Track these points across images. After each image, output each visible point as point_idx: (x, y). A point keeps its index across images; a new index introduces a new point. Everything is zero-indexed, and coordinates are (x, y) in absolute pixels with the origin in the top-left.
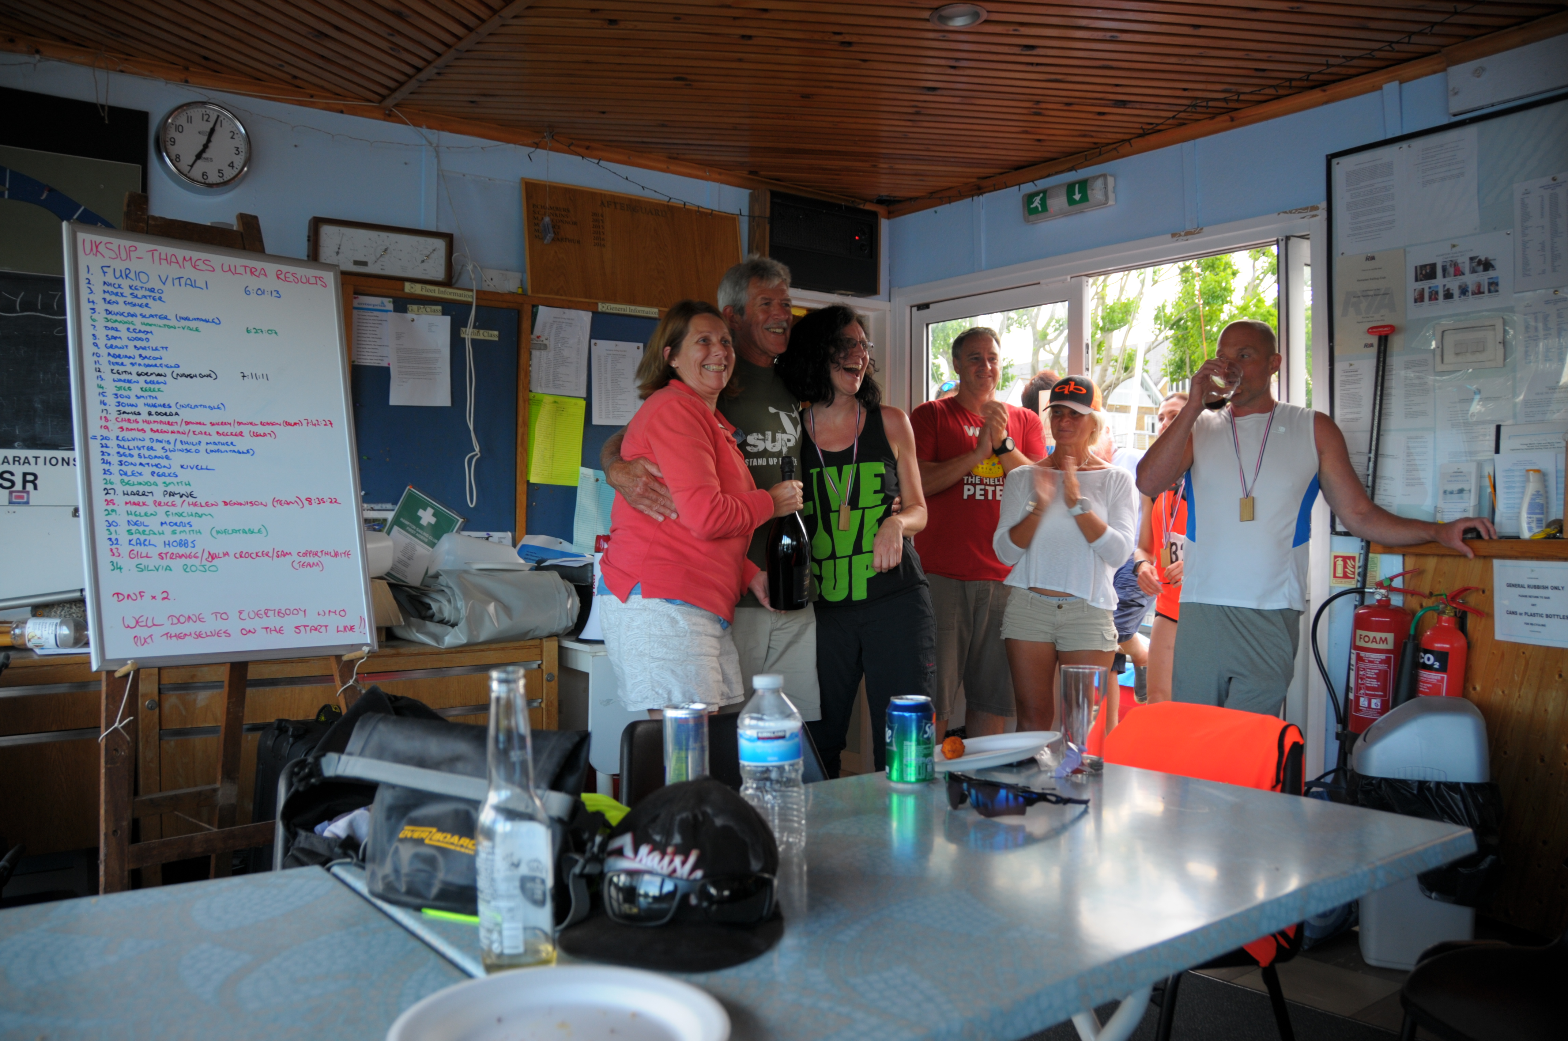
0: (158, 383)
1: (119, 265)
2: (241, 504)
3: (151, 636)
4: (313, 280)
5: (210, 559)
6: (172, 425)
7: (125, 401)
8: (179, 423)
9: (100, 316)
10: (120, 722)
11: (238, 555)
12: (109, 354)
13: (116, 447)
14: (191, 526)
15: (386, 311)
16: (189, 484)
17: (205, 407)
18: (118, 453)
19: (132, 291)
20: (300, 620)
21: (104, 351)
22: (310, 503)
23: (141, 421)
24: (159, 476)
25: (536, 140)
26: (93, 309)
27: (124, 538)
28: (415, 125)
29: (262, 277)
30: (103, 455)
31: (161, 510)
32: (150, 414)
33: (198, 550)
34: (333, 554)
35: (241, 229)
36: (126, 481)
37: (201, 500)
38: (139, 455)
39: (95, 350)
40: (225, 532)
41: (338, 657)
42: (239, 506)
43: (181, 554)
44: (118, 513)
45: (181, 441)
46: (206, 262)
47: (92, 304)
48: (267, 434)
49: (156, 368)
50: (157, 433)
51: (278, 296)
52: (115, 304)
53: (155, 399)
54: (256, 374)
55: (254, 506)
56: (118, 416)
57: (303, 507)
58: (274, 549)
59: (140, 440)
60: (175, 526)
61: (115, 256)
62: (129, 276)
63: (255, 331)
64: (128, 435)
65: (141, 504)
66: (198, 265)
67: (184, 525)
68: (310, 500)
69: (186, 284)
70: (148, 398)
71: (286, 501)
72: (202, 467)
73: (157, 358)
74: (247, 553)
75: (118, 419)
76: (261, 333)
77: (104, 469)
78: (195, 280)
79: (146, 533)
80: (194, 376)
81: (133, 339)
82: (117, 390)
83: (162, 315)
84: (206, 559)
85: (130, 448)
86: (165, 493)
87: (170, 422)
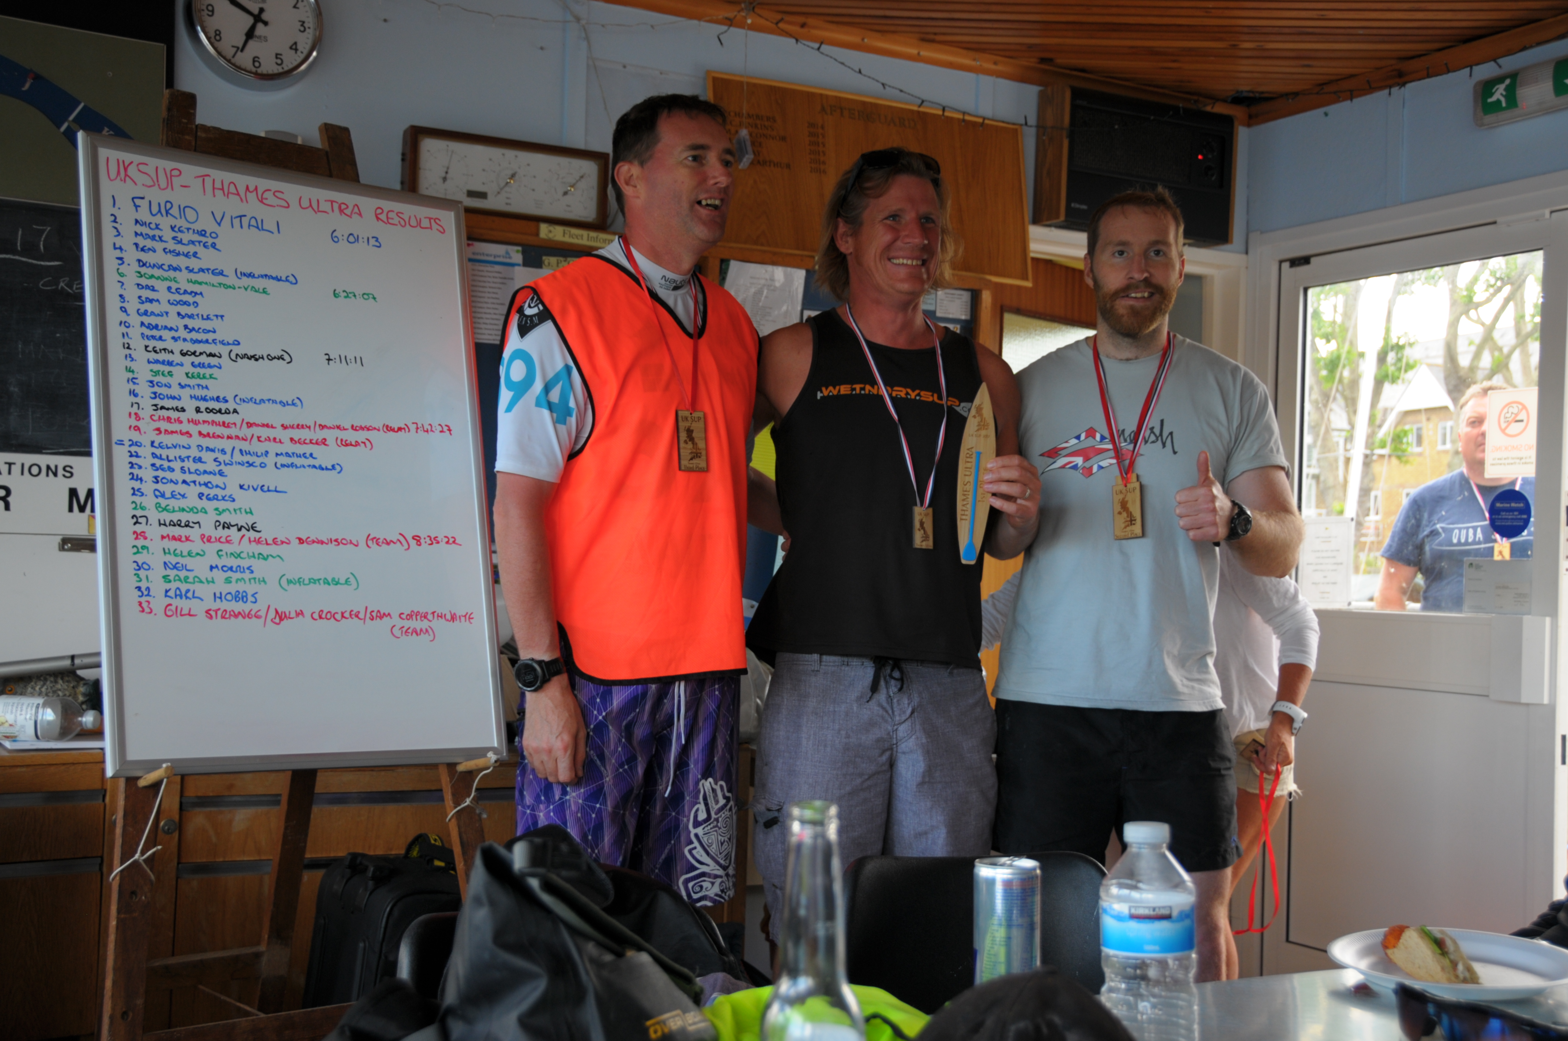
0: (210, 366)
1: (157, 196)
2: (322, 542)
4: (425, 223)
5: (277, 620)
6: (228, 427)
7: (164, 391)
8: (238, 425)
9: (130, 270)
10: (143, 853)
11: (316, 616)
12: (142, 324)
13: (150, 457)
14: (252, 572)
15: (513, 265)
16: (251, 513)
17: (274, 402)
18: (153, 465)
19: (174, 234)
21: (134, 319)
22: (419, 543)
23: (185, 421)
24: (209, 499)
25: (730, 15)
26: (121, 259)
27: (158, 587)
29: (355, 216)
30: (132, 467)
31: (211, 548)
32: (198, 410)
33: (261, 606)
34: (449, 617)
35: (327, 148)
36: (163, 506)
37: (267, 534)
38: (182, 468)
39: (123, 317)
40: (300, 581)
41: (451, 766)
42: (320, 545)
43: (236, 612)
44: (151, 551)
45: (241, 450)
46: (277, 194)
47: (118, 251)
48: (360, 442)
49: (207, 345)
50: (207, 439)
51: (378, 244)
52: (151, 252)
53: (205, 390)
54: (346, 357)
55: (341, 545)
56: (154, 413)
57: (409, 548)
58: (367, 608)
59: (184, 447)
60: (229, 572)
61: (152, 184)
62: (170, 212)
63: (345, 294)
64: (168, 440)
65: (184, 539)
66: (267, 199)
67: (242, 570)
68: (418, 538)
69: (249, 226)
70: (196, 387)
71: (385, 539)
72: (268, 487)
73: (209, 331)
74: (329, 612)
75: (153, 417)
76: (353, 298)
77: (133, 489)
78: (262, 221)
79: (188, 580)
80: (260, 358)
81: (175, 303)
82: (152, 376)
83: (217, 269)
84: (272, 620)
85: (170, 458)
86: (218, 524)
87: (227, 422)
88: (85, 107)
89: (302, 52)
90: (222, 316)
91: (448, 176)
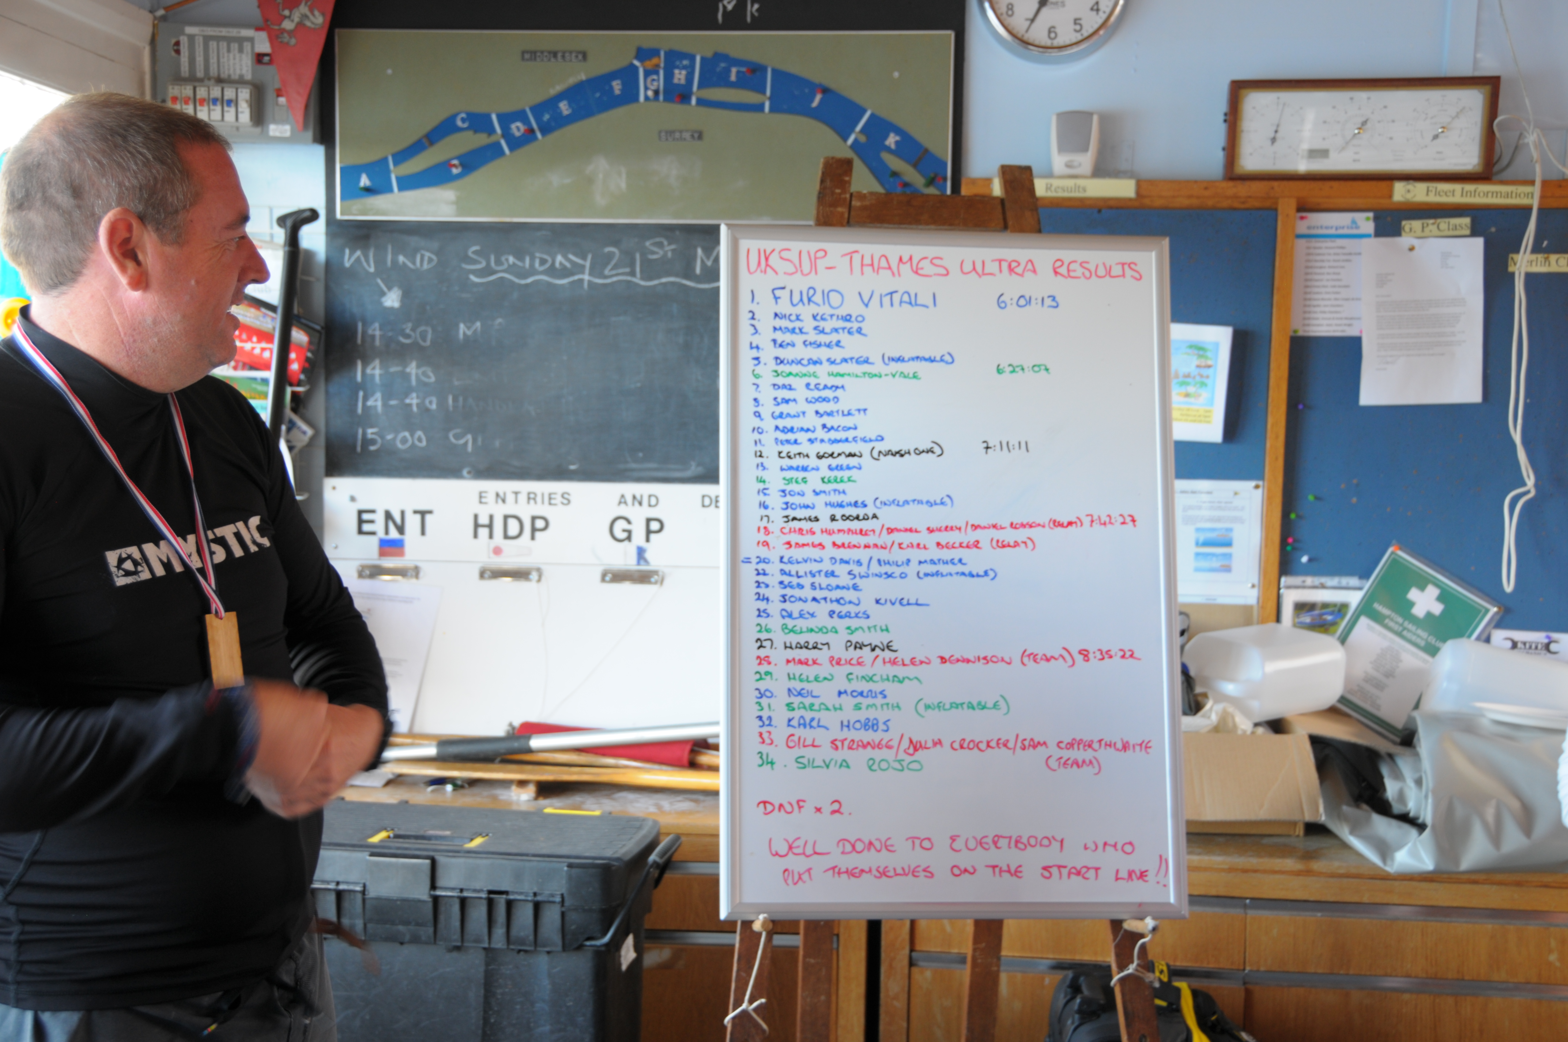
0: (849, 468)
3: (809, 870)
4: (1118, 270)
5: (911, 751)
6: (866, 534)
7: (797, 500)
8: (877, 532)
9: (767, 369)
10: (750, 1003)
11: (956, 745)
12: (777, 428)
13: (778, 574)
14: (885, 697)
15: (1361, 237)
16: (887, 630)
17: (920, 502)
18: (781, 583)
19: (816, 324)
20: (1052, 856)
21: (768, 424)
22: (1087, 659)
23: (818, 532)
24: (840, 617)
26: (757, 359)
27: (780, 716)
29: (1029, 275)
30: (758, 587)
31: (840, 672)
32: (833, 519)
33: (893, 735)
34: (1119, 745)
36: (790, 627)
37: (904, 654)
38: (813, 585)
39: (756, 422)
40: (940, 706)
42: (965, 664)
43: (865, 742)
44: (774, 677)
46: (936, 261)
47: (755, 350)
48: (1019, 541)
49: (846, 444)
50: (842, 549)
51: (1054, 304)
52: (790, 347)
53: (842, 495)
54: (1008, 443)
55: (989, 663)
56: (785, 525)
57: (1073, 664)
58: (1017, 736)
59: (815, 561)
60: (860, 697)
61: (794, 270)
62: (814, 299)
63: (1011, 369)
64: (798, 553)
65: (810, 662)
66: (922, 269)
68: (1086, 653)
69: (901, 302)
70: (832, 493)
71: (1045, 655)
72: (908, 600)
73: (850, 428)
74: (972, 741)
75: (784, 530)
76: (1021, 372)
77: (759, 610)
78: (916, 295)
79: (814, 708)
80: (906, 453)
81: (813, 400)
82: (785, 484)
83: (861, 357)
84: (905, 751)
85: (800, 574)
86: (849, 644)
87: (864, 530)
88: (872, 115)
89: (1104, 12)
90: (865, 410)
91: (1279, 135)
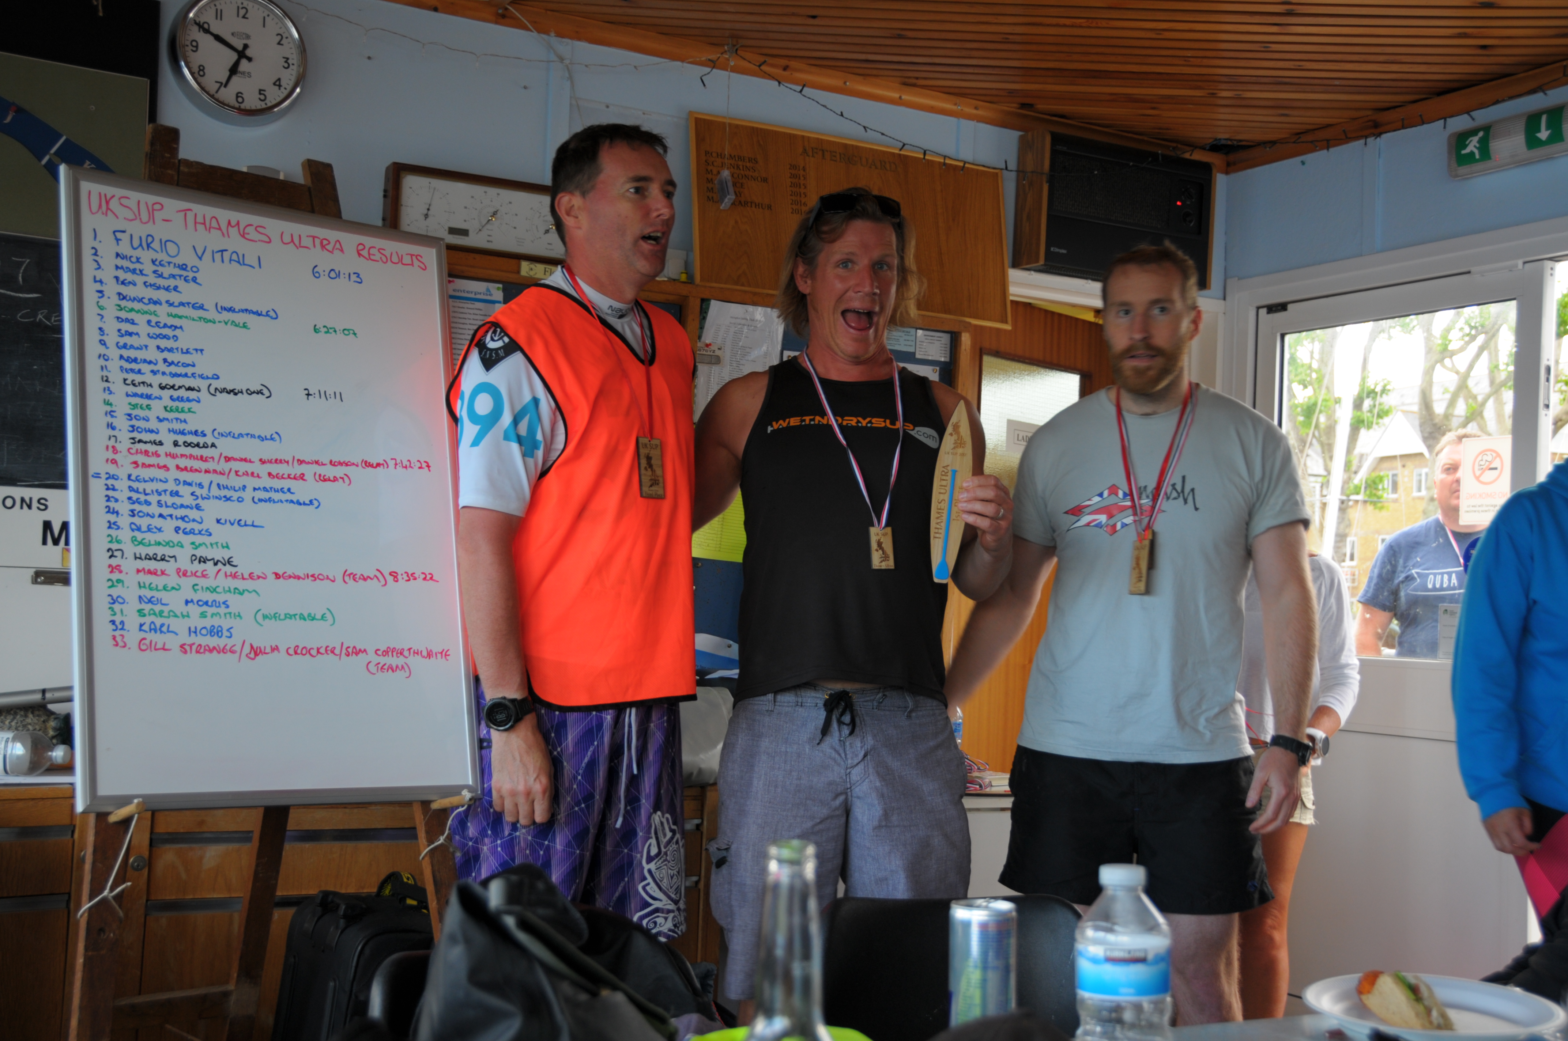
0: (188, 400)
1: (138, 230)
2: (299, 578)
4: (407, 259)
5: (252, 655)
6: (206, 461)
7: (142, 424)
8: (216, 459)
9: (110, 303)
10: (112, 890)
11: (291, 651)
12: (121, 357)
13: (126, 490)
14: (228, 607)
15: (493, 302)
16: (228, 547)
17: (253, 436)
18: (130, 498)
19: (155, 268)
21: (114, 353)
22: (396, 580)
23: (163, 455)
24: (185, 533)
25: (713, 57)
26: (100, 292)
27: (132, 621)
28: (539, 31)
29: (336, 252)
30: (108, 500)
31: (187, 583)
32: (176, 444)
33: (236, 641)
34: (425, 653)
35: (309, 184)
37: (243, 569)
38: (159, 502)
39: (102, 350)
40: (276, 616)
41: (426, 804)
42: (296, 580)
43: (211, 647)
44: (126, 584)
45: (218, 485)
46: (259, 229)
47: (99, 284)
48: (338, 477)
49: (186, 379)
50: (185, 472)
51: (359, 280)
52: (131, 285)
53: (183, 424)
54: (325, 392)
55: (318, 580)
56: (132, 446)
57: (385, 585)
58: (342, 644)
59: (161, 480)
60: (205, 606)
61: (133, 217)
62: (152, 245)
63: (325, 329)
64: (145, 473)
65: (159, 573)
66: (248, 234)
67: (218, 605)
68: (395, 575)
69: (231, 260)
70: (174, 421)
71: (362, 575)
72: (245, 522)
73: (188, 365)
74: (305, 648)
75: (131, 450)
76: (334, 333)
77: (109, 522)
78: (244, 255)
79: (163, 615)
80: (239, 392)
81: (155, 336)
82: (131, 409)
83: (197, 303)
84: (247, 655)
85: (147, 492)
86: (194, 558)
87: (205, 456)
88: (67, 140)
89: (285, 89)
91: (430, 213)
